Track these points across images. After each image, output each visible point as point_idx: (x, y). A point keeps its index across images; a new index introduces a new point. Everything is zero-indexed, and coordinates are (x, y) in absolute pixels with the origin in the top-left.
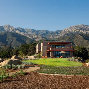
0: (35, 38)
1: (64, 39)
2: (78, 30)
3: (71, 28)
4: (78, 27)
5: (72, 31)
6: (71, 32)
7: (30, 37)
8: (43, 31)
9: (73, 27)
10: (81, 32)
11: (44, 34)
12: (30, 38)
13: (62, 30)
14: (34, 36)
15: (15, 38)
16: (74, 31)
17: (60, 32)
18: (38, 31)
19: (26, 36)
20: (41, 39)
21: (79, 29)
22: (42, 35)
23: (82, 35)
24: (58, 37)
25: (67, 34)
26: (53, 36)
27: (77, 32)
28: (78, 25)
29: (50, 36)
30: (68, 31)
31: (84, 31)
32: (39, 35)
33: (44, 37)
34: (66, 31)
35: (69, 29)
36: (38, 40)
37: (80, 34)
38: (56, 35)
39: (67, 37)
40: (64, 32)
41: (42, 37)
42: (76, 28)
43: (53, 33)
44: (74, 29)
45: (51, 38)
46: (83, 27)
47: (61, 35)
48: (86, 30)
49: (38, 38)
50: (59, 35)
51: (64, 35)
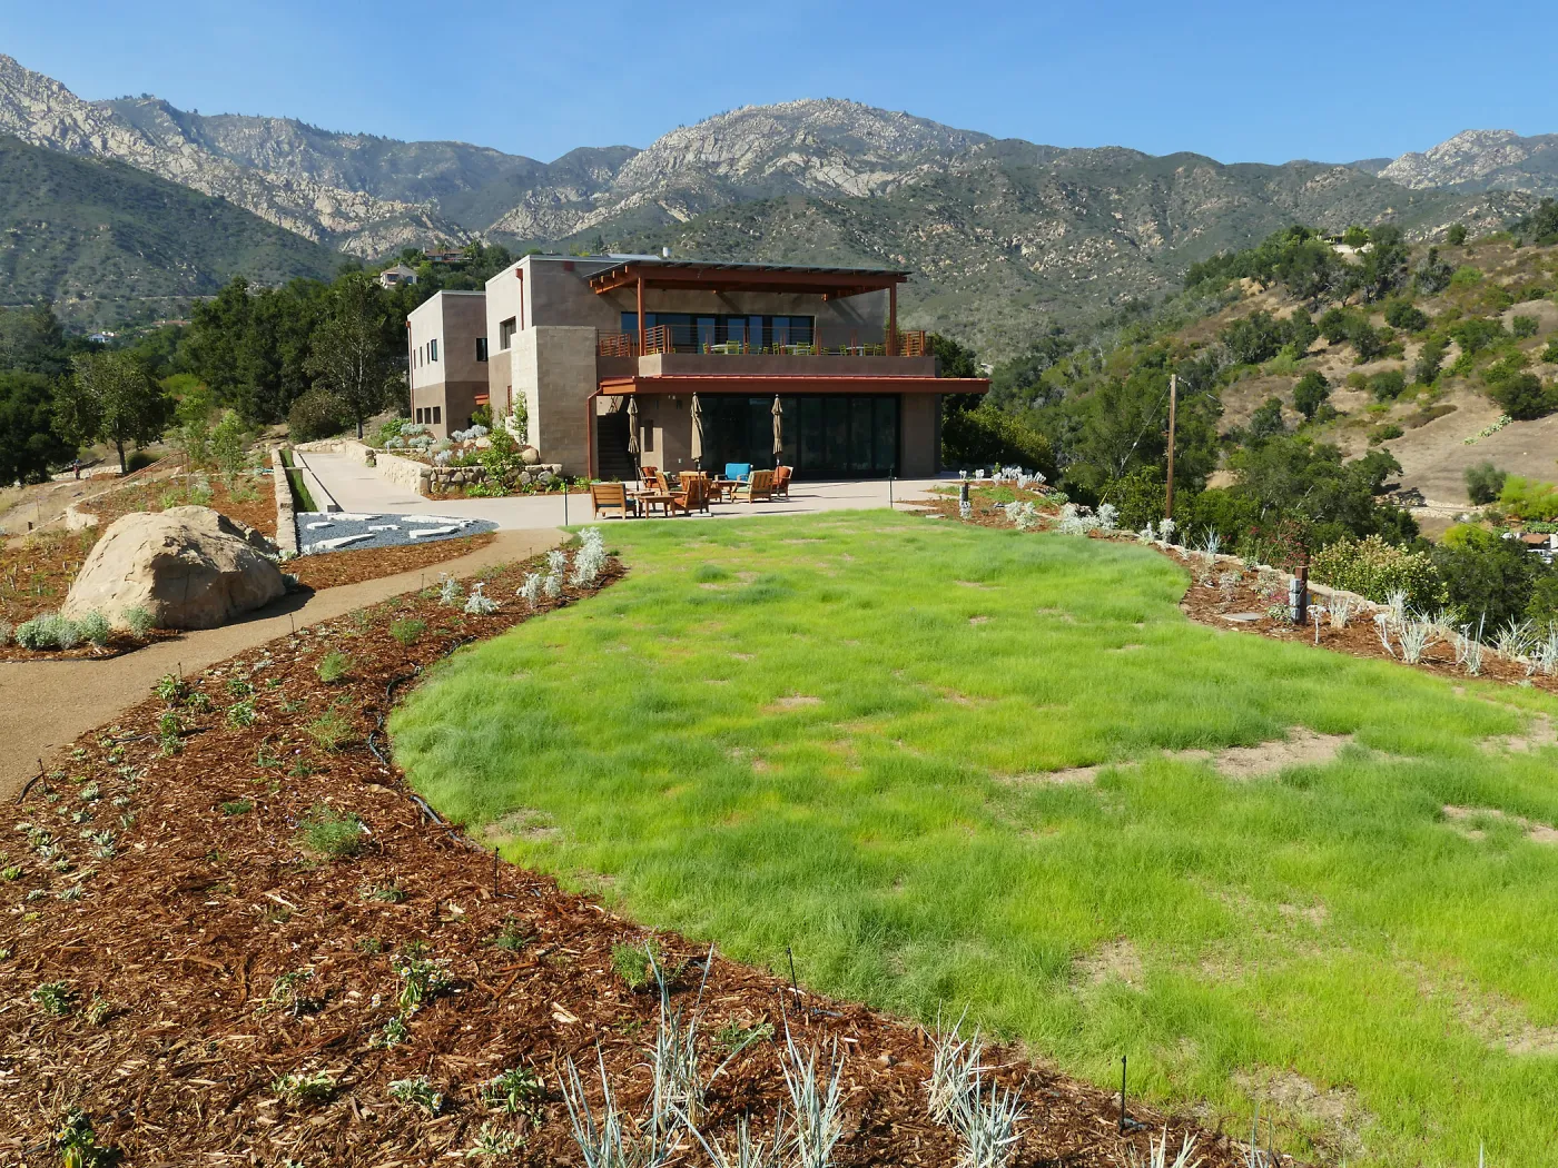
0: (341, 226)
1: (657, 249)
2: (795, 157)
3: (722, 132)
4: (793, 120)
5: (732, 162)
6: (722, 170)
7: (283, 211)
8: (423, 146)
9: (742, 118)
10: (821, 177)
11: (442, 185)
12: (287, 224)
13: (635, 152)
14: (323, 205)
15: (101, 224)
16: (757, 167)
17: (614, 169)
18: (373, 147)
19: (232, 198)
20: (407, 234)
21: (802, 149)
22: (419, 190)
23: (830, 212)
24: (591, 220)
25: (683, 197)
26: (534, 211)
27: (782, 173)
28: (789, 102)
29: (509, 209)
30: (690, 157)
31: (849, 167)
32: (383, 199)
33: (439, 220)
34: (672, 161)
35: (703, 139)
36: (370, 251)
37: (811, 202)
38: (574, 197)
39: (689, 227)
40: (648, 175)
41: (417, 221)
42: (773, 133)
43: (531, 174)
44: (756, 144)
45: (514, 234)
46: (841, 128)
47: (621, 197)
48: (871, 158)
49: (374, 229)
50: (595, 196)
51: (656, 200)
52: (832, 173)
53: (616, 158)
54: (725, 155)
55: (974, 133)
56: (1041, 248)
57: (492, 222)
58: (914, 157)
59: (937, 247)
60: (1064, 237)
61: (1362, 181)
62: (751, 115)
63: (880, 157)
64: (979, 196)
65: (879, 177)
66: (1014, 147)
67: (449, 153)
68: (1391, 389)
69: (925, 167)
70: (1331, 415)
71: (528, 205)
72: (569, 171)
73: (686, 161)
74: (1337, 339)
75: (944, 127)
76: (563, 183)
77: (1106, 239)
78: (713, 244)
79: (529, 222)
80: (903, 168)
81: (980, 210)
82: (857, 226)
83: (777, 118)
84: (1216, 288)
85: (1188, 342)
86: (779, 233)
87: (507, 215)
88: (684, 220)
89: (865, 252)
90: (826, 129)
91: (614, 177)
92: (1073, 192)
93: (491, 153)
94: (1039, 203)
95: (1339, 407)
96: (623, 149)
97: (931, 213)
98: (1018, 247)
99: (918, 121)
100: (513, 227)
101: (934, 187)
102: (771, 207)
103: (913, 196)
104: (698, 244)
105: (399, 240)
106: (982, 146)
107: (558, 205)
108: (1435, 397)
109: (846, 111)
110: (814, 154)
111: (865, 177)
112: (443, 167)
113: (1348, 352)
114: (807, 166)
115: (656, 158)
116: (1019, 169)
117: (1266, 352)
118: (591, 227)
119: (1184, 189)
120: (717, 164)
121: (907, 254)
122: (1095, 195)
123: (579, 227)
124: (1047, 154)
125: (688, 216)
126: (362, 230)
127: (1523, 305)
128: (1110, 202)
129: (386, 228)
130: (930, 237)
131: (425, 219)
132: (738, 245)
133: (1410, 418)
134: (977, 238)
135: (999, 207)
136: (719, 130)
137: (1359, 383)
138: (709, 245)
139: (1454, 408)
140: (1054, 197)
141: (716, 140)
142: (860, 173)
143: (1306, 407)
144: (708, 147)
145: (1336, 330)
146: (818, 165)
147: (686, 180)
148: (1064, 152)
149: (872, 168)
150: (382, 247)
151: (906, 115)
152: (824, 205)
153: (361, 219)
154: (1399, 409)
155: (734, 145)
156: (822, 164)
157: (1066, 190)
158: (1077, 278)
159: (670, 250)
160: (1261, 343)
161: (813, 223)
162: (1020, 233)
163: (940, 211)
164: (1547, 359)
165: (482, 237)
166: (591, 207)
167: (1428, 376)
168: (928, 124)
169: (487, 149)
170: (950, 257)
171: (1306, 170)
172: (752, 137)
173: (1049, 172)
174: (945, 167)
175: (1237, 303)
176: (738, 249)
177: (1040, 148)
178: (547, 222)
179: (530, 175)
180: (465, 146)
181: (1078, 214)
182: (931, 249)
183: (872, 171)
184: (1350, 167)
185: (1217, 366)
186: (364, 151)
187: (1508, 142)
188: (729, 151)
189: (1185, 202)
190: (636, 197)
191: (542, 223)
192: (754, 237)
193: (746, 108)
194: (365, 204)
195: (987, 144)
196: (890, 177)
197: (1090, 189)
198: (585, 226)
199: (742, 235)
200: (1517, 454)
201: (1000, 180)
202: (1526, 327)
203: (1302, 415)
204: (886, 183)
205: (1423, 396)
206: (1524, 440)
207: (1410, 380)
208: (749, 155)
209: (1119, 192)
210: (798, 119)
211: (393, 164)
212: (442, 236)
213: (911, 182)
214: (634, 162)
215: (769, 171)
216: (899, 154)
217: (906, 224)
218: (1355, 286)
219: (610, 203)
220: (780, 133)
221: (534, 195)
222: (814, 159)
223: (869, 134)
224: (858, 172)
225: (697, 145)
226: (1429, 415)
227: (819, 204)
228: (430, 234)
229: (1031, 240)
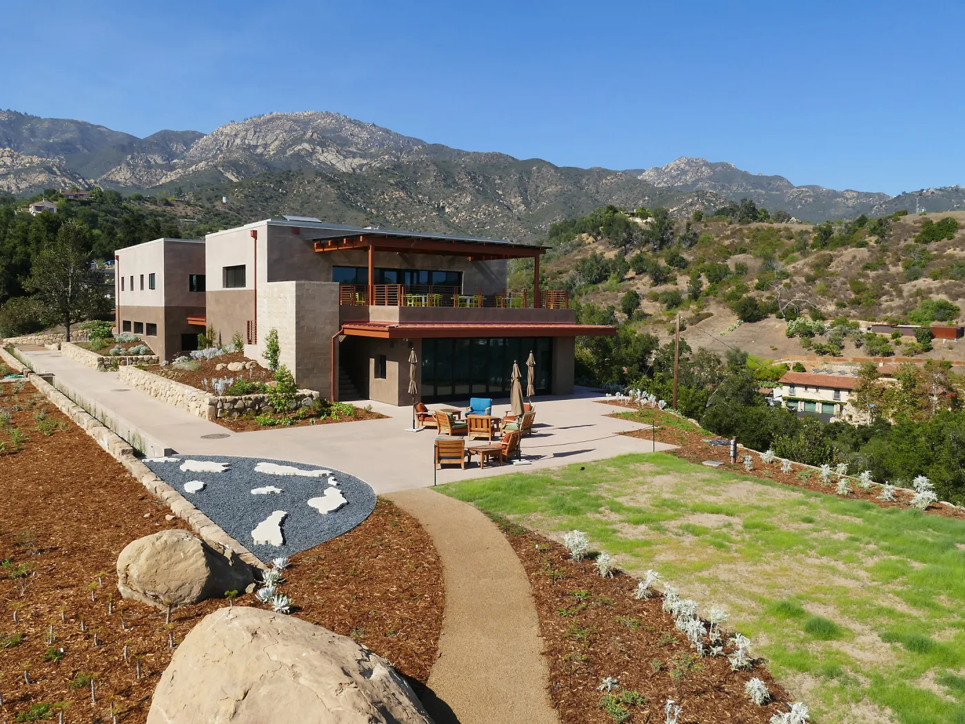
1: (219, 198)
2: (306, 146)
3: (257, 128)
4: (305, 123)
5: (266, 146)
6: (259, 151)
8: (53, 121)
9: (272, 120)
10: (322, 159)
11: (67, 148)
13: (201, 135)
16: (282, 150)
17: (188, 145)
18: (17, 119)
20: (42, 178)
21: (310, 141)
22: (51, 150)
23: (330, 180)
24: (172, 176)
25: (234, 166)
26: (132, 168)
27: (298, 155)
28: (303, 112)
29: (115, 167)
30: (238, 141)
31: (340, 154)
32: (23, 154)
33: (65, 171)
34: (226, 142)
35: (247, 131)
36: (14, 188)
37: (318, 174)
38: (159, 161)
39: (239, 185)
40: (211, 150)
41: (49, 170)
42: (291, 130)
43: (131, 144)
44: (281, 136)
45: (119, 183)
46: (334, 131)
47: (192, 163)
48: (353, 149)
49: (17, 174)
50: (175, 161)
51: (215, 166)
52: (329, 157)
53: (189, 138)
54: (260, 142)
55: (415, 139)
56: (457, 209)
57: (103, 173)
58: (379, 151)
59: (396, 205)
60: (470, 203)
61: (631, 181)
62: (278, 118)
63: (359, 149)
64: (420, 176)
65: (357, 161)
66: (438, 149)
67: (73, 126)
68: (674, 302)
69: (386, 157)
70: (643, 316)
71: (128, 164)
72: (157, 144)
73: (235, 143)
74: (640, 271)
75: (397, 134)
76: (154, 152)
77: (495, 205)
78: (256, 196)
79: (129, 175)
80: (372, 156)
81: (420, 185)
82: (346, 190)
83: (295, 121)
84: (569, 239)
85: (555, 269)
86: (298, 192)
87: (113, 170)
88: (235, 180)
89: (352, 206)
90: (325, 130)
91: (188, 149)
92: (475, 177)
93: (102, 129)
94: (455, 182)
95: (647, 311)
96: (193, 133)
97: (392, 185)
98: (443, 208)
99: (381, 129)
100: (117, 178)
101: (394, 169)
102: (293, 175)
103: (381, 174)
104: (246, 196)
105: (36, 182)
106: (420, 147)
107: (149, 166)
108: (701, 308)
109: (337, 121)
110: (318, 145)
111: (349, 160)
112: (68, 136)
113: (647, 279)
114: (314, 152)
115: (216, 140)
116: (443, 162)
117: (602, 278)
118: (172, 181)
119: (537, 179)
120: (256, 147)
121: (377, 208)
122: (487, 179)
123: (163, 180)
124: (458, 154)
125: (237, 178)
126: (9, 173)
127: (736, 256)
128: (495, 184)
129: (27, 174)
130: (391, 199)
131: (55, 169)
132: (272, 198)
133: (689, 319)
134: (419, 201)
135: (432, 183)
136: (256, 125)
137: (655, 298)
138: (253, 197)
139: (712, 315)
140: (464, 180)
141: (255, 132)
142: (346, 158)
143: (628, 311)
144: (250, 136)
145: (640, 266)
146: (321, 152)
147: (236, 155)
148: (468, 154)
149: (354, 156)
150: (23, 185)
151: (374, 125)
152: (326, 176)
153: (8, 166)
154: (682, 314)
155: (266, 136)
156: (323, 151)
157: (471, 176)
158: (477, 228)
159: (227, 199)
160: (599, 273)
161: (319, 187)
162: (444, 199)
163: (397, 184)
164: (757, 288)
165: (96, 183)
166: (172, 168)
167: (695, 295)
168: (387, 131)
169: (100, 126)
170: (404, 212)
171: (602, 173)
172: (278, 131)
173: (460, 165)
174: (398, 158)
175: (581, 248)
176: (271, 200)
177: (454, 150)
178: (142, 176)
179: (129, 146)
180: (85, 124)
181: (478, 190)
182: (392, 206)
183: (354, 158)
184: (625, 172)
185: (574, 285)
186: (10, 122)
187: (703, 165)
188: (263, 139)
189: (537, 187)
190: (202, 164)
191: (138, 177)
192: (282, 193)
193: (274, 114)
194: (11, 156)
195: (423, 146)
196: (365, 162)
197: (484, 177)
198: (168, 180)
199: (274, 192)
200: (748, 342)
201: (432, 168)
202: (742, 269)
203: (626, 316)
204: (361, 166)
205: (693, 307)
206: (751, 334)
207: (685, 296)
208: (277, 143)
209: (501, 178)
210: (308, 123)
211: (33, 132)
212: (67, 180)
213: (378, 165)
214: (201, 142)
215: (289, 153)
216: (371, 148)
217: (377, 190)
218: (647, 242)
219: (184, 167)
220: (296, 130)
221: (132, 158)
222: (318, 148)
223: (351, 135)
224: (345, 157)
225: (244, 133)
226: (698, 318)
227: (324, 176)
228: (59, 179)
229: (451, 204)
